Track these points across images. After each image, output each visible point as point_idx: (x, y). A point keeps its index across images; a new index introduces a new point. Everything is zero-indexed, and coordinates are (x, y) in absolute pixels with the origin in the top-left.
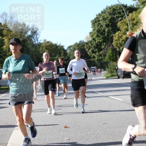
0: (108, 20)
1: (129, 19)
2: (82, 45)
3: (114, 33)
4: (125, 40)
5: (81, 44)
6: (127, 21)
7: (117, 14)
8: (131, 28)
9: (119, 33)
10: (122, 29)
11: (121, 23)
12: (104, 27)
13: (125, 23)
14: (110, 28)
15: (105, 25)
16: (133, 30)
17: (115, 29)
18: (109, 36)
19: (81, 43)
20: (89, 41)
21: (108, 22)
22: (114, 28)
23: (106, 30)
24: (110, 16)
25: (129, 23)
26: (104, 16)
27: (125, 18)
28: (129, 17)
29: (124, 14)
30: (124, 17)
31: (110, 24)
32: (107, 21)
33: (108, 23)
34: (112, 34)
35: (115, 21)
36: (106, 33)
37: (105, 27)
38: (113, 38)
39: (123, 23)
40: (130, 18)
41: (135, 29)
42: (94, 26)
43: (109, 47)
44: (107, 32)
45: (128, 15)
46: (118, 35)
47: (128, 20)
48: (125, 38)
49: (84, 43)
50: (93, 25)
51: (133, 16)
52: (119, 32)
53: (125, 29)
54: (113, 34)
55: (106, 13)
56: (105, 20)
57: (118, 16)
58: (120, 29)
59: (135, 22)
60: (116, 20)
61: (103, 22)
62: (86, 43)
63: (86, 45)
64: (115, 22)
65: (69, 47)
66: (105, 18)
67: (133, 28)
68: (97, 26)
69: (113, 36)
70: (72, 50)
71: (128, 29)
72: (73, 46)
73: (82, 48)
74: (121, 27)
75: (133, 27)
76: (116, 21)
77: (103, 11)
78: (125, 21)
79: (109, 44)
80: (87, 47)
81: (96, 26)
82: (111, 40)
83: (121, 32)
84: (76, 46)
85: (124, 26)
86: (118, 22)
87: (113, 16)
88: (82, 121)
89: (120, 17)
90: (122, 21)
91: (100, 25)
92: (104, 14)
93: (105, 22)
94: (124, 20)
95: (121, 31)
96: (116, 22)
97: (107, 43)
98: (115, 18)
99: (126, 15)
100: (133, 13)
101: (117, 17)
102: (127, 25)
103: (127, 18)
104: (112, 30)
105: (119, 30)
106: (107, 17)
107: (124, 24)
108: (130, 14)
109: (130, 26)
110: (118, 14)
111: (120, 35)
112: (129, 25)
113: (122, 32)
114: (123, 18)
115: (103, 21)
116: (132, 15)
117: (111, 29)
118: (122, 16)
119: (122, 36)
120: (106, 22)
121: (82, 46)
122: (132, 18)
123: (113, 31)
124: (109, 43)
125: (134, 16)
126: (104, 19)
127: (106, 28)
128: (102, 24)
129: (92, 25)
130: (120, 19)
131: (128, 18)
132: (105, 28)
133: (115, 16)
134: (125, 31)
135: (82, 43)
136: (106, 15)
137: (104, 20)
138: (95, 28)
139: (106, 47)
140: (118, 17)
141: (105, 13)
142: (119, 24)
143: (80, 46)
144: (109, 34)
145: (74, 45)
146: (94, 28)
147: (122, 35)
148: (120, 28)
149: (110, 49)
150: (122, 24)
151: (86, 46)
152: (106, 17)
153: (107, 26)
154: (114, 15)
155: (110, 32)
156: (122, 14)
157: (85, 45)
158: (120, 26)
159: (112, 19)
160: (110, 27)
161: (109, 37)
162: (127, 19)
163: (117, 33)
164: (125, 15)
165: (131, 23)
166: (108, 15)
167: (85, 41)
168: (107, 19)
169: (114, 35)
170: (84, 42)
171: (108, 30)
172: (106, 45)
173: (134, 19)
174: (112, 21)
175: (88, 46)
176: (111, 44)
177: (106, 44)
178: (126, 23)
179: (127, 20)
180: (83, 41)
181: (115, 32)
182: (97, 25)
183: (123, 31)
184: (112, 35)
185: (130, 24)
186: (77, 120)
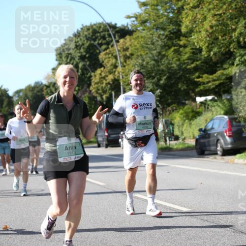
0: (83, 48)
1: (119, 48)
2: (38, 89)
3: (93, 72)
4: (111, 83)
5: (38, 87)
6: (116, 52)
7: (99, 40)
8: (121, 63)
9: (102, 71)
10: (107, 64)
11: (106, 54)
12: (77, 59)
13: (112, 55)
14: (86, 62)
15: (79, 56)
16: (124, 66)
17: (95, 64)
18: (86, 75)
19: (38, 85)
20: (51, 83)
21: (85, 51)
22: (93, 62)
23: (80, 65)
24: (87, 42)
25: (119, 54)
26: (78, 41)
27: (112, 46)
28: (119, 44)
29: (110, 39)
30: (112, 44)
31: (87, 56)
32: (82, 50)
33: (84, 54)
34: (89, 72)
35: (95, 51)
36: (80, 71)
37: (79, 59)
38: (91, 78)
39: (109, 54)
40: (121, 46)
41: (128, 65)
42: (61, 57)
43: (84, 94)
44: (81, 69)
45: (118, 42)
46: (101, 74)
47: (117, 50)
48: (111, 80)
49: (42, 86)
50: (58, 56)
51: (126, 43)
52: (102, 69)
53: (112, 65)
54: (91, 71)
55: (82, 38)
56: (79, 48)
57: (100, 42)
58: (103, 64)
59: (128, 54)
60: (97, 49)
61: (76, 51)
62: (45, 85)
63: (46, 89)
64: (95, 53)
65: (18, 92)
66: (79, 45)
67: (125, 64)
68: (65, 58)
69: (91, 76)
70: (21, 98)
71: (117, 65)
72: (24, 91)
73: (39, 94)
74: (106, 61)
75: (125, 61)
76: (98, 51)
77: (76, 33)
78: (112, 52)
79: (83, 89)
80: (47, 92)
81: (63, 58)
82: (88, 82)
83: (105, 70)
84: (29, 90)
85: (110, 59)
86: (100, 52)
87: (92, 42)
88: (33, 218)
89: (105, 44)
90: (108, 51)
91: (70, 56)
92: (78, 38)
93: (78, 51)
94: (111, 49)
95: (104, 68)
96: (97, 53)
97: (81, 86)
98: (96, 46)
99: (114, 41)
100: (126, 39)
101: (98, 44)
102: (116, 57)
103: (115, 46)
104: (89, 66)
105: (101, 66)
106: (83, 44)
107: (110, 56)
108: (121, 41)
109: (120, 60)
110: (102, 40)
111: (103, 75)
112: (118, 58)
113: (107, 70)
114: (110, 46)
115: (75, 49)
116: (124, 42)
117: (88, 63)
118: (108, 44)
119: (107, 76)
120: (82, 53)
121: (39, 92)
122: (125, 47)
123: (92, 67)
124: (85, 87)
125: (128, 44)
126: (77, 46)
127: (80, 62)
128: (73, 54)
129: (56, 55)
130: (104, 47)
131: (117, 46)
132: (78, 61)
133: (96, 42)
134: (112, 67)
135: (40, 85)
136: (81, 40)
137: (77, 49)
138: (63, 60)
139: (79, 94)
140: (101, 45)
141: (79, 36)
142: (102, 56)
143: (35, 91)
144: (85, 72)
145: (26, 89)
146: (60, 60)
147: (107, 74)
148: (103, 62)
149: (85, 97)
150: (107, 56)
151: (45, 91)
152: (80, 43)
153: (82, 58)
154: (95, 40)
155: (86, 69)
156: (107, 39)
157: (44, 89)
158: (103, 59)
159: (91, 48)
160: (86, 60)
161: (85, 77)
162: (116, 48)
163: (98, 71)
164: (112, 41)
165: (121, 55)
166: (84, 41)
167: (45, 82)
168: (83, 46)
169: (92, 74)
170: (42, 83)
171: (84, 65)
172: (79, 90)
173: (127, 49)
174: (91, 51)
175: (49, 91)
176: (87, 89)
177: (80, 88)
178: (114, 55)
179: (115, 50)
180: (40, 83)
181: (94, 70)
182: (65, 55)
183: (109, 68)
184: (89, 74)
185: (120, 57)
186: (25, 216)
